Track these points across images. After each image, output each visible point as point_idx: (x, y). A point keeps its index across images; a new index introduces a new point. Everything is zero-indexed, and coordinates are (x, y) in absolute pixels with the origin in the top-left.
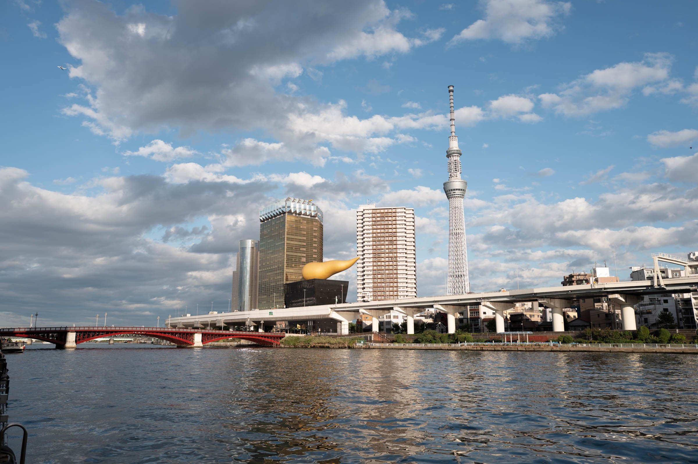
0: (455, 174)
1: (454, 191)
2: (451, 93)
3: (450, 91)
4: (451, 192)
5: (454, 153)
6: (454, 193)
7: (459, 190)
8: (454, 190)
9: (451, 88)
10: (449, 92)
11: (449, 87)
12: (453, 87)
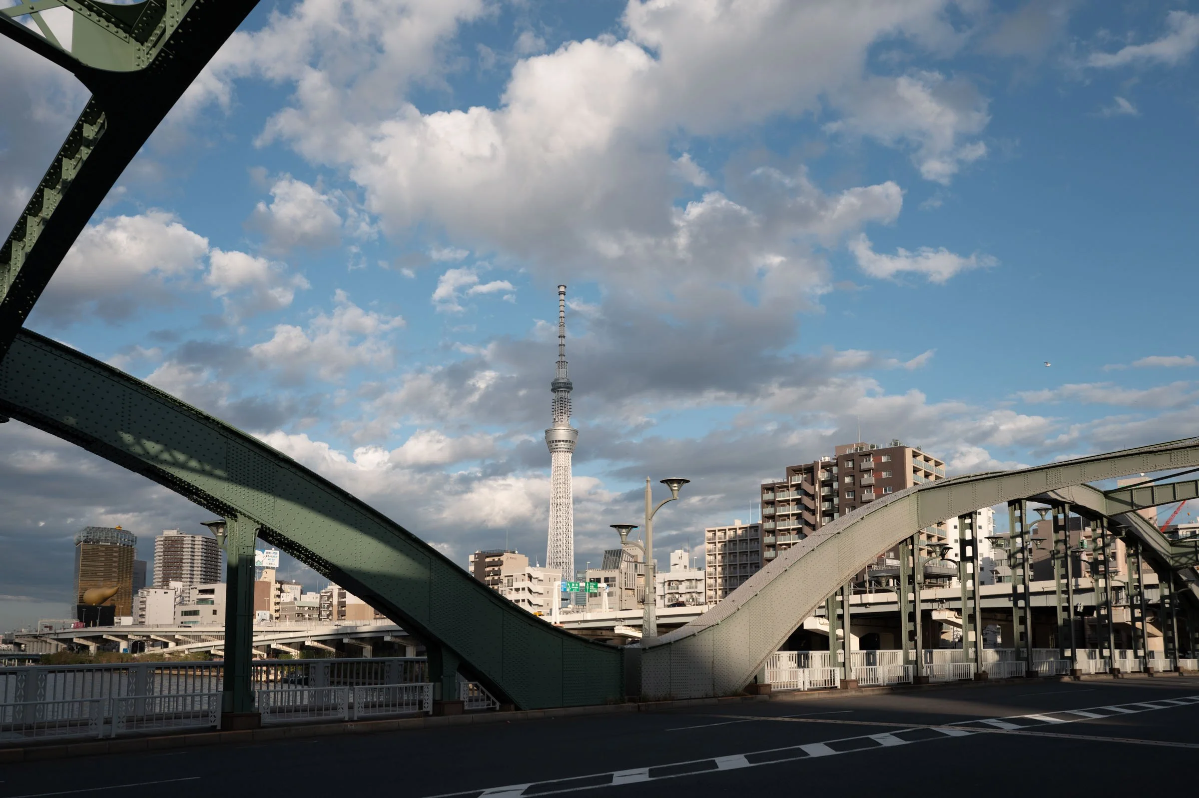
0: (560, 417)
1: (556, 444)
2: (562, 297)
3: (560, 293)
4: (552, 444)
5: (561, 387)
6: (556, 445)
7: (563, 441)
8: (556, 441)
9: (562, 289)
10: (559, 295)
11: (559, 287)
12: (565, 287)
